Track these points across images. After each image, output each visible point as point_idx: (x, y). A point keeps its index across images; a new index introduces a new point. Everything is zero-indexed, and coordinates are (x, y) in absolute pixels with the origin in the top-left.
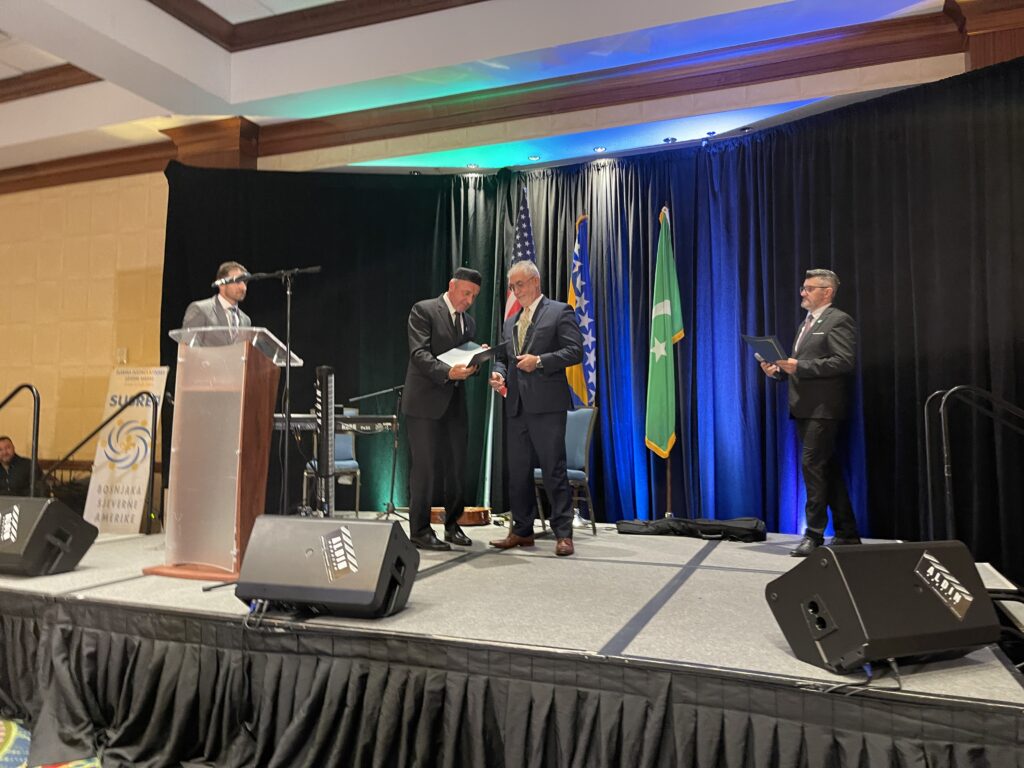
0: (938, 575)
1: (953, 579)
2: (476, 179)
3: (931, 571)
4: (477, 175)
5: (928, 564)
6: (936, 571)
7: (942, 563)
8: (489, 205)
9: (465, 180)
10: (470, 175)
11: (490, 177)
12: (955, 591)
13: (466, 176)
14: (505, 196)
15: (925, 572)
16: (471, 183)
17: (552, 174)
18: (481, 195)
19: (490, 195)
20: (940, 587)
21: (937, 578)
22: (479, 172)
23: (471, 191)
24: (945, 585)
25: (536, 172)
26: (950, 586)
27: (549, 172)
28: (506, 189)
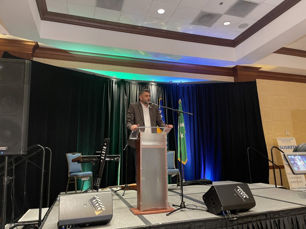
0: (240, 191)
1: (244, 192)
2: (115, 81)
3: (238, 190)
5: (238, 188)
6: (240, 190)
7: (241, 189)
8: (118, 89)
9: (112, 81)
11: (119, 81)
12: (244, 195)
15: (237, 190)
17: (138, 84)
18: (116, 86)
19: (119, 86)
20: (240, 194)
21: (240, 192)
23: (114, 84)
24: (242, 193)
25: (133, 82)
26: (243, 194)
27: (137, 83)
28: (124, 86)
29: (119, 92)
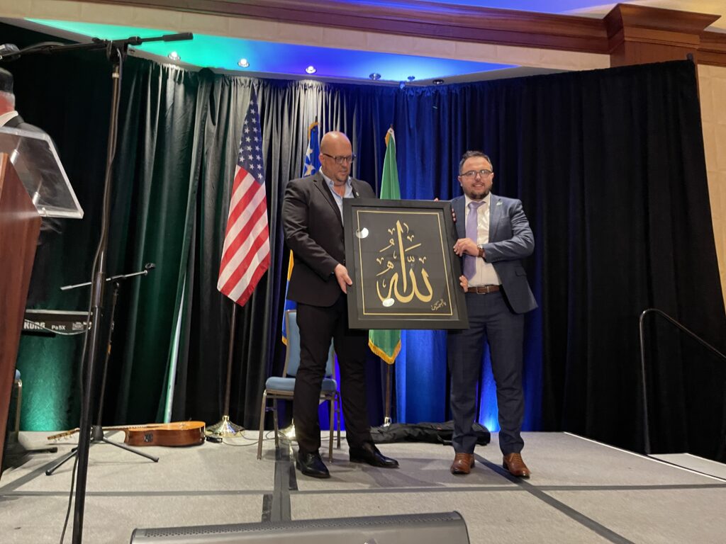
2: (177, 71)
4: (179, 69)
8: (189, 100)
9: (164, 70)
10: (170, 66)
11: (191, 73)
13: (166, 65)
14: (208, 95)
16: (171, 74)
17: (260, 83)
18: (181, 88)
19: (191, 90)
22: (180, 66)
23: (170, 83)
25: (243, 79)
27: (256, 82)
28: (209, 89)
29: (190, 110)
